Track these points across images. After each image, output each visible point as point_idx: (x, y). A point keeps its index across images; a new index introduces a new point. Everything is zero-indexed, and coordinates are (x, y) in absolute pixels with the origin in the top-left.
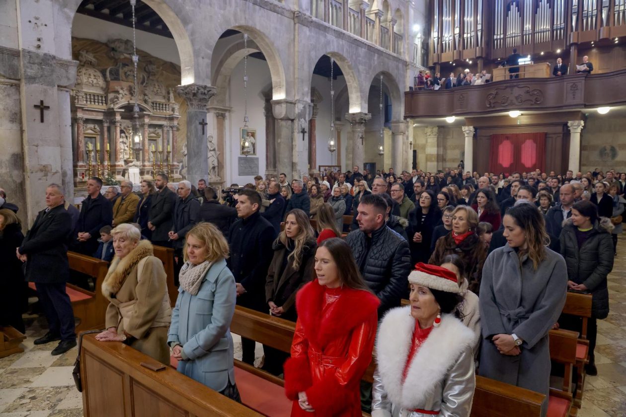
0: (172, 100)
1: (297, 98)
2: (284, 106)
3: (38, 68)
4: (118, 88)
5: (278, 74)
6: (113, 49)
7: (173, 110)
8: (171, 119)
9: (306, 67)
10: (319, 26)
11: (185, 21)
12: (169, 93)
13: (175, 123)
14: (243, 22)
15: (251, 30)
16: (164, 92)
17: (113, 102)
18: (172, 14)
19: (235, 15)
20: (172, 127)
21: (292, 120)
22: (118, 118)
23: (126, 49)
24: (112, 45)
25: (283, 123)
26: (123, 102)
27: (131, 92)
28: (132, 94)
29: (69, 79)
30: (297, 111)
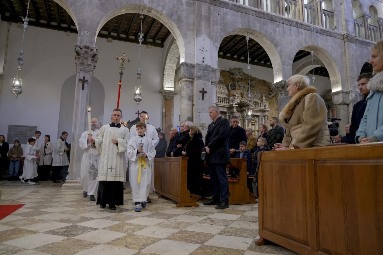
0: (264, 101)
1: (350, 89)
2: (341, 95)
3: (202, 72)
4: (235, 93)
5: (335, 75)
6: (232, 74)
7: (265, 106)
8: (264, 111)
9: (355, 69)
10: (362, 43)
11: (276, 46)
12: (262, 97)
13: (266, 113)
14: (310, 44)
15: (316, 49)
16: (260, 96)
17: (232, 101)
18: (268, 42)
19: (305, 40)
20: (264, 116)
21: (348, 105)
22: (235, 110)
23: (239, 73)
24: (232, 72)
25: (341, 107)
26: (238, 101)
27: (242, 95)
28: (242, 97)
29: (216, 78)
30: (351, 98)
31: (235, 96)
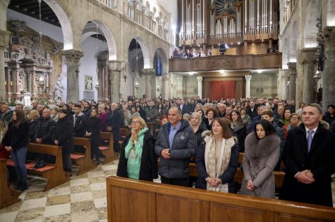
0: (48, 58)
1: (122, 59)
2: (116, 63)
4: (18, 49)
5: (112, 46)
6: (13, 26)
7: (49, 63)
8: (48, 68)
12: (46, 54)
13: (51, 71)
14: (97, 18)
15: (99, 22)
16: (44, 53)
17: (15, 57)
19: (93, 13)
20: (48, 73)
21: (120, 71)
22: (18, 66)
23: (22, 26)
24: (13, 24)
25: (115, 73)
26: (21, 56)
27: (26, 52)
28: (26, 53)
29: (5, 42)
30: (122, 67)
31: (18, 51)
